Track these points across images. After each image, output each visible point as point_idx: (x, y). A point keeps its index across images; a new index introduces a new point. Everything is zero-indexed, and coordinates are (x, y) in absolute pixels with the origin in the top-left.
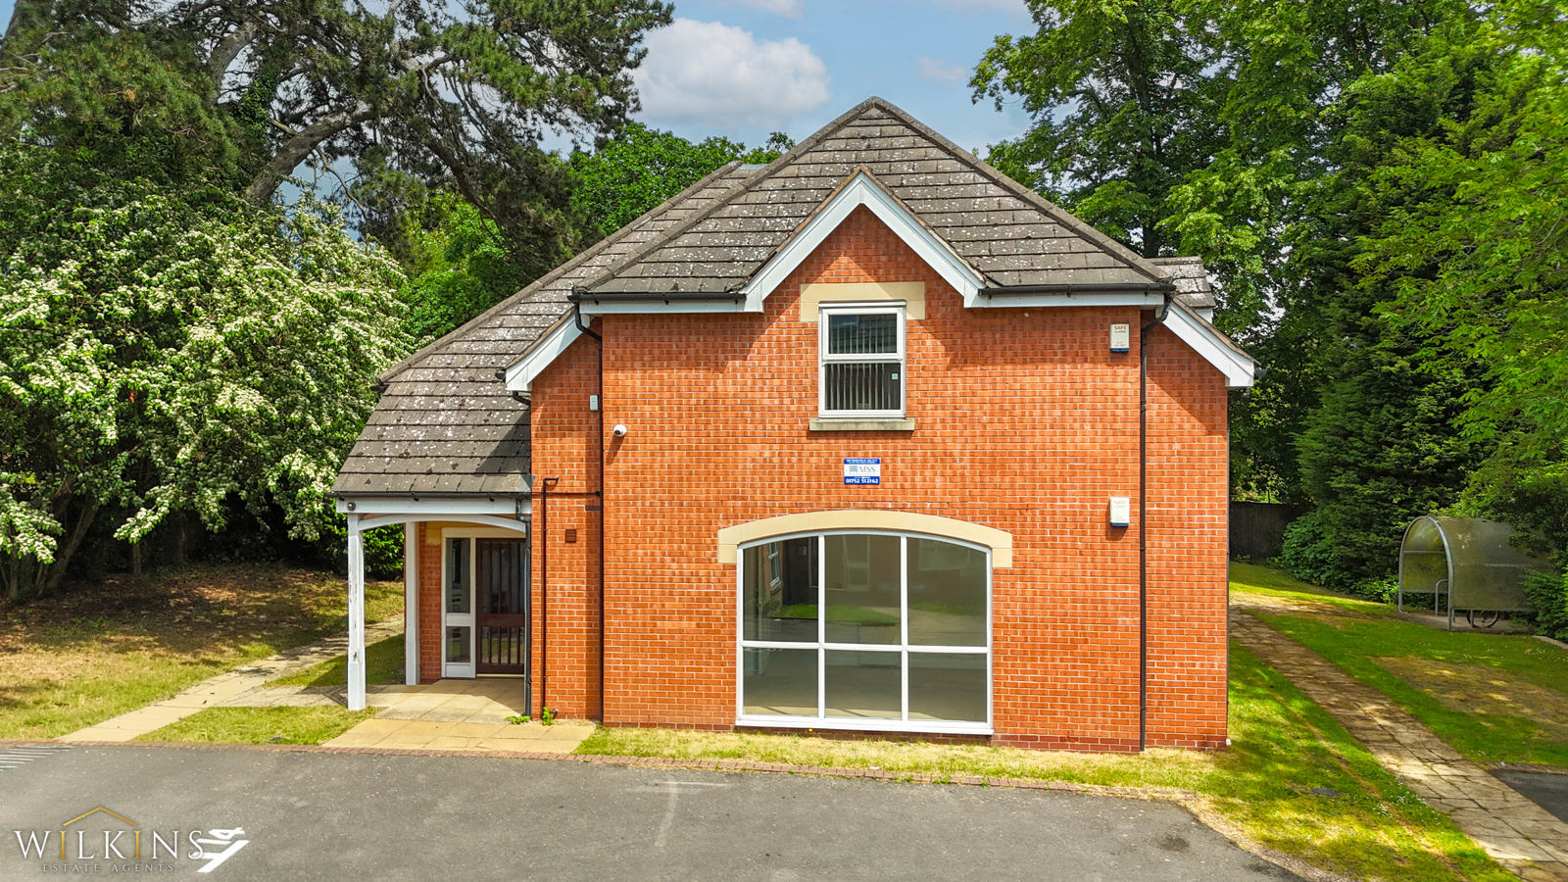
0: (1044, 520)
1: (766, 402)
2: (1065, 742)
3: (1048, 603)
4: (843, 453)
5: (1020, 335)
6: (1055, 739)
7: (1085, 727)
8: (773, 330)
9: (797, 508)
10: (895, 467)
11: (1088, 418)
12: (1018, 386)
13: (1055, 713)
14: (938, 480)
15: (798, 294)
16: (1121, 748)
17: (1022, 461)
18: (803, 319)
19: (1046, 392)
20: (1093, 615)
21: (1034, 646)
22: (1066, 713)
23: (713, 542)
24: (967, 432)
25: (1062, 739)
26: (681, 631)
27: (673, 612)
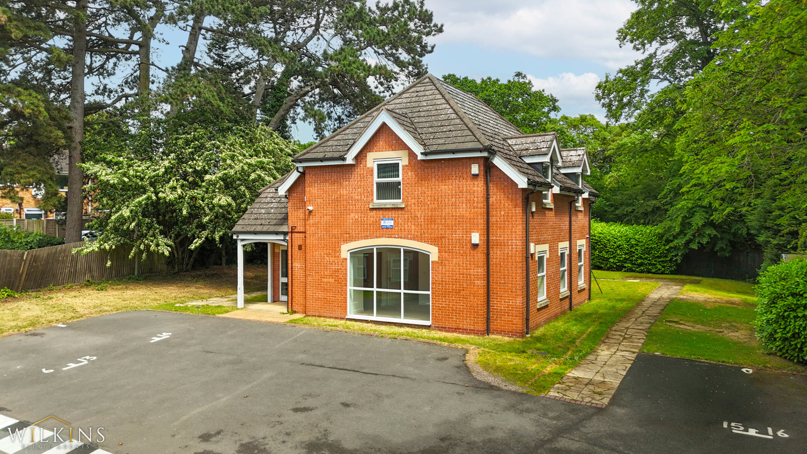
0: (449, 242)
1: (356, 197)
2: (456, 330)
3: (451, 275)
4: (381, 216)
5: (441, 169)
6: (453, 328)
7: (463, 324)
8: (359, 170)
9: (366, 237)
10: (398, 222)
11: (465, 202)
12: (440, 189)
13: (453, 318)
14: (413, 226)
15: (366, 156)
16: (476, 333)
17: (441, 219)
18: (368, 166)
19: (450, 192)
20: (467, 280)
21: (445, 292)
22: (457, 318)
23: (340, 250)
24: (422, 208)
25: (455, 329)
26: (329, 283)
27: (327, 275)
